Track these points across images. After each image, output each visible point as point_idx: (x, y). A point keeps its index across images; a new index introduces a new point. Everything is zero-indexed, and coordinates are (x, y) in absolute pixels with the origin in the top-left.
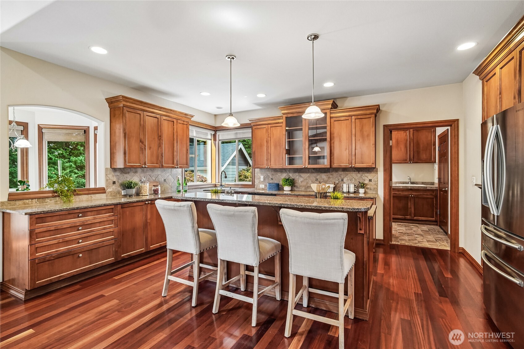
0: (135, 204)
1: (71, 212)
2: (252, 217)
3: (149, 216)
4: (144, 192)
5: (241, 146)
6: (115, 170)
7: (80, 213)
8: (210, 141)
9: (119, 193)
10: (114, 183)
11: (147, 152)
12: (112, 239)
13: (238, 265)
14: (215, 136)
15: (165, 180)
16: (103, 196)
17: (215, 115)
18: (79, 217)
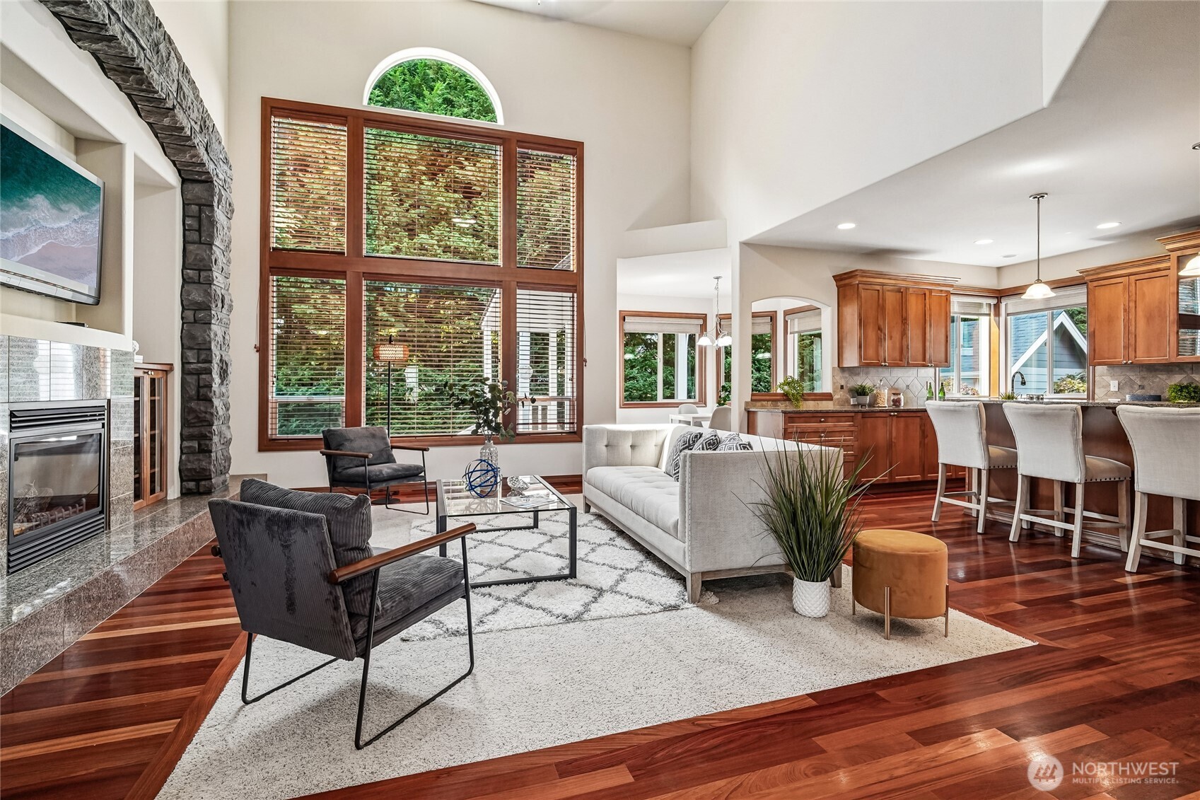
0: (877, 415)
1: (815, 415)
2: (1072, 416)
3: (894, 434)
4: (880, 402)
5: (1064, 319)
6: (843, 369)
7: (822, 417)
8: (987, 318)
9: (848, 402)
10: (842, 387)
11: (887, 343)
12: (852, 455)
13: (1051, 482)
14: (997, 307)
15: (908, 386)
16: (830, 403)
17: (999, 269)
18: (821, 422)
